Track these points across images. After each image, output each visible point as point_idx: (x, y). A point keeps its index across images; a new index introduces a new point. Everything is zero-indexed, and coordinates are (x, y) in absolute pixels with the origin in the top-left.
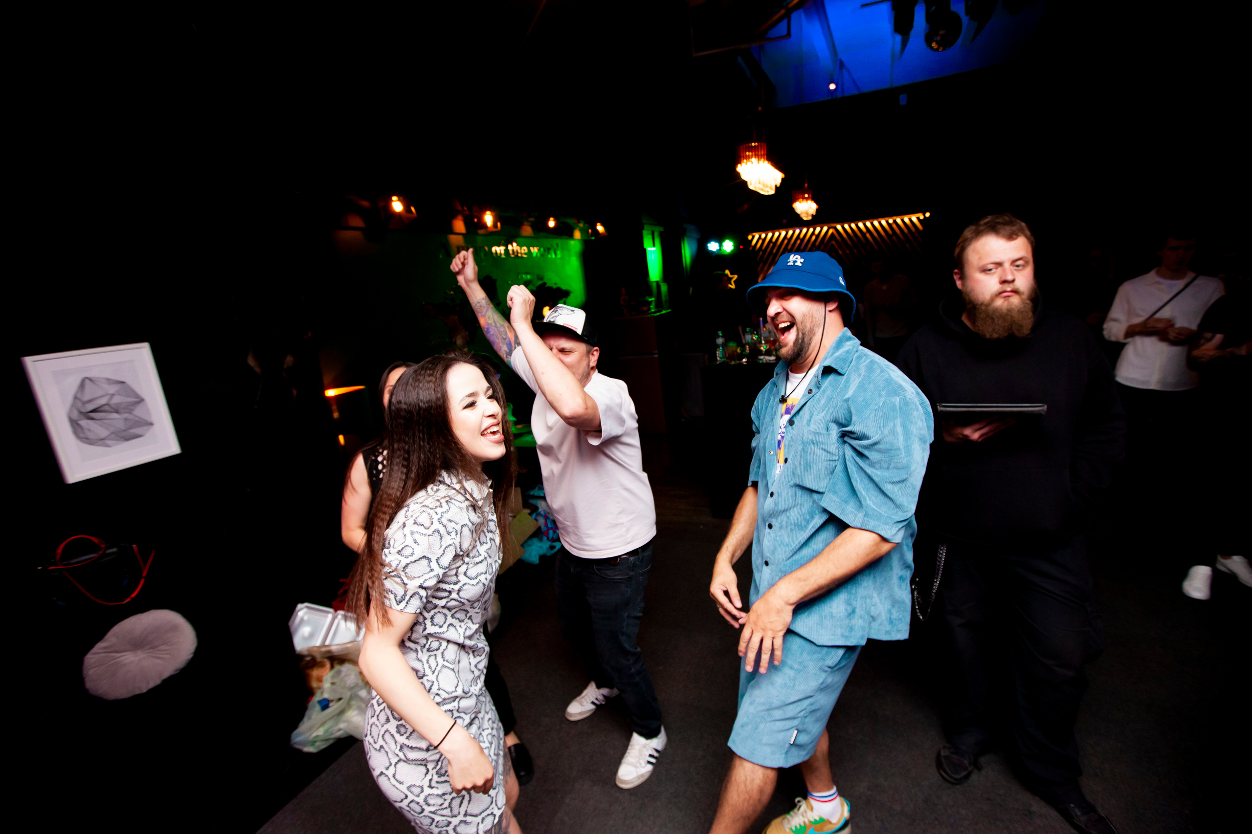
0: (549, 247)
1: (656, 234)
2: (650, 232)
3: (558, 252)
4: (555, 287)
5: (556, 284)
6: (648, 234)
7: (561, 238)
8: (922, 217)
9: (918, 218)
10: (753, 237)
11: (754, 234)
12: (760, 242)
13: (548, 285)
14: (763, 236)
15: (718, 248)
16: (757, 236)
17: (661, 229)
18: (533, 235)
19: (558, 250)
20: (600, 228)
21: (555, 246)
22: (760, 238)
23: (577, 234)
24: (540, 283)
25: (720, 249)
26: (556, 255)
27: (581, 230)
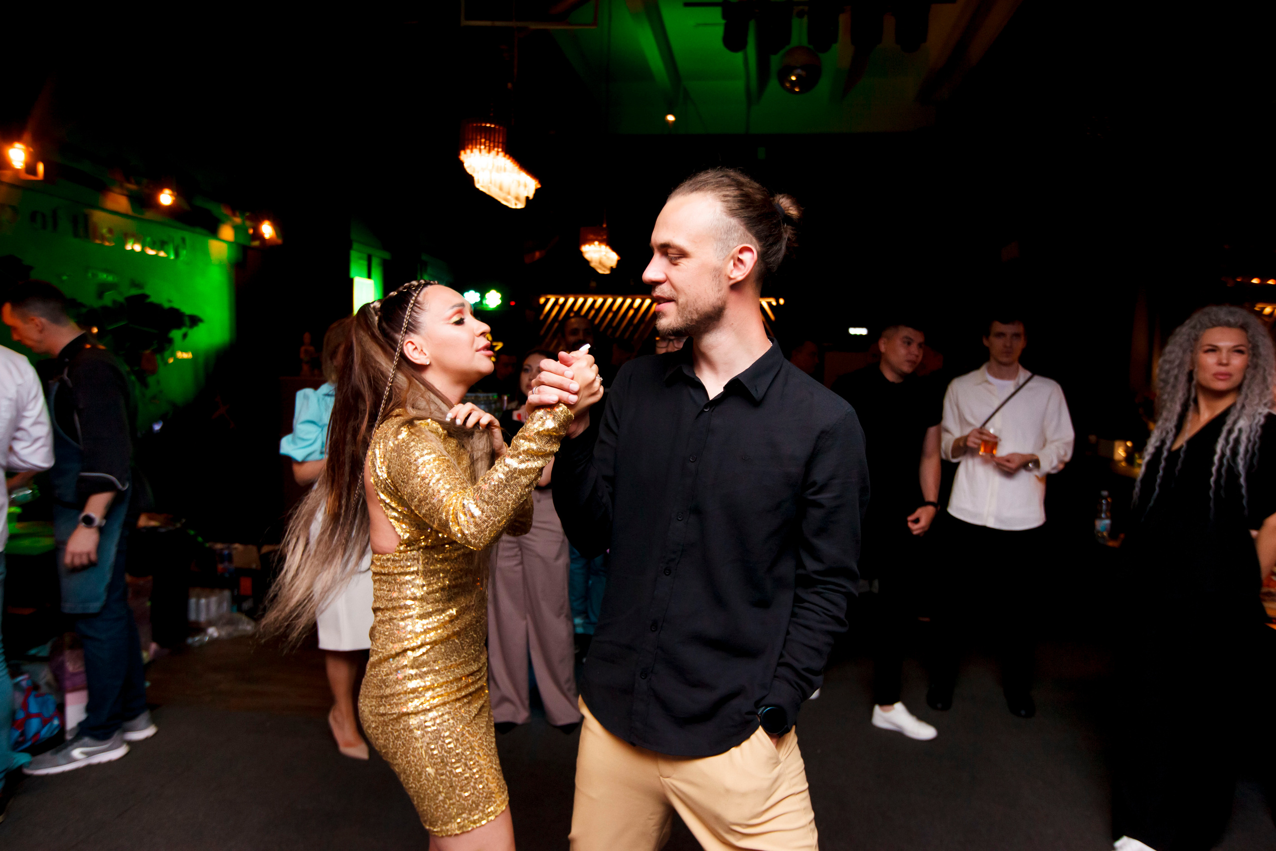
0: (165, 238)
1: (375, 262)
2: (365, 256)
3: (183, 253)
4: (166, 305)
5: (170, 301)
6: (360, 258)
7: (194, 232)
8: (774, 303)
9: (769, 304)
10: (547, 301)
11: (549, 297)
12: (557, 308)
13: (153, 299)
14: (562, 300)
15: (478, 300)
16: (552, 300)
17: (387, 256)
18: (130, 212)
19: (184, 248)
20: (267, 230)
21: (178, 241)
22: (556, 303)
23: (227, 233)
24: (134, 292)
25: (481, 302)
26: (177, 255)
27: (236, 228)
